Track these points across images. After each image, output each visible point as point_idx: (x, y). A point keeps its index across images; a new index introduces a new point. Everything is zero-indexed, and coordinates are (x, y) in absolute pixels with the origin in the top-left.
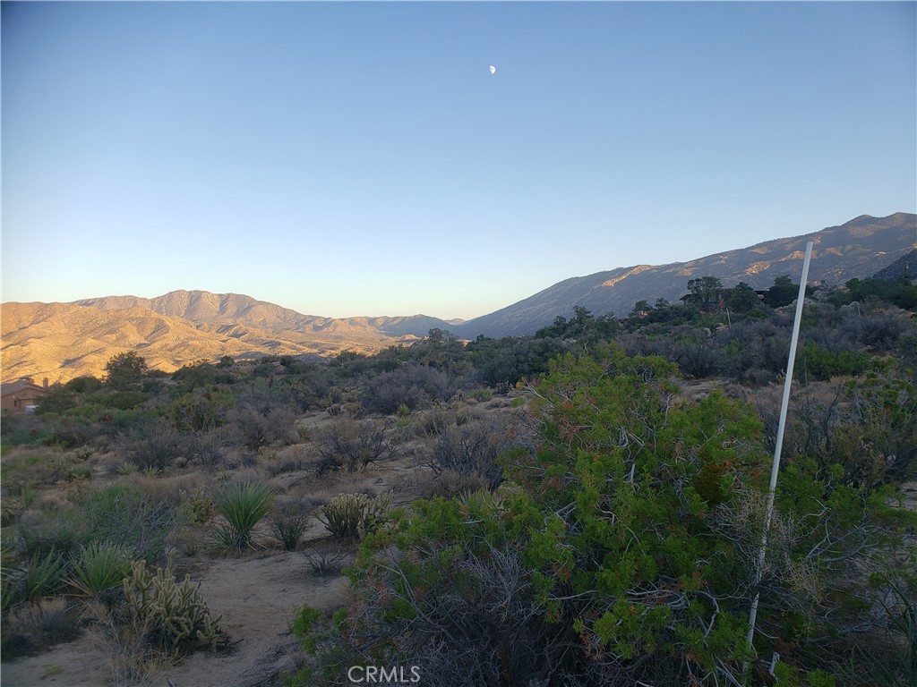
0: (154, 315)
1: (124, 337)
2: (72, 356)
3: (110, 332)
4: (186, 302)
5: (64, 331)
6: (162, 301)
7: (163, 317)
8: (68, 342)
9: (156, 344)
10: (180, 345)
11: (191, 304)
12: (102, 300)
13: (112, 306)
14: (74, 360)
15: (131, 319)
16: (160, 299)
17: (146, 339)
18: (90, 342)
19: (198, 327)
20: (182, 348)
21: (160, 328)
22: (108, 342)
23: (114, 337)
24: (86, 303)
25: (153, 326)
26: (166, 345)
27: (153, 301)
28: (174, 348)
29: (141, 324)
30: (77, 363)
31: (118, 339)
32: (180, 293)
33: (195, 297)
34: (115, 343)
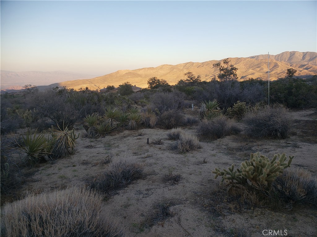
0: (274, 61)
1: (262, 69)
2: (244, 75)
3: (258, 67)
4: (289, 56)
5: (243, 67)
6: (279, 56)
7: (278, 62)
8: (244, 70)
9: (273, 72)
10: (282, 72)
11: (290, 57)
12: (258, 56)
13: (261, 58)
14: (244, 77)
15: (265, 63)
16: (279, 55)
17: (270, 70)
18: (251, 71)
19: (291, 65)
20: (283, 74)
21: (276, 66)
22: (257, 71)
23: (259, 69)
24: (253, 57)
25: (273, 65)
26: (277, 72)
27: (276, 56)
28: (280, 73)
29: (269, 64)
30: (245, 78)
31: (260, 70)
32: (286, 52)
33: (293, 54)
34: (259, 71)
